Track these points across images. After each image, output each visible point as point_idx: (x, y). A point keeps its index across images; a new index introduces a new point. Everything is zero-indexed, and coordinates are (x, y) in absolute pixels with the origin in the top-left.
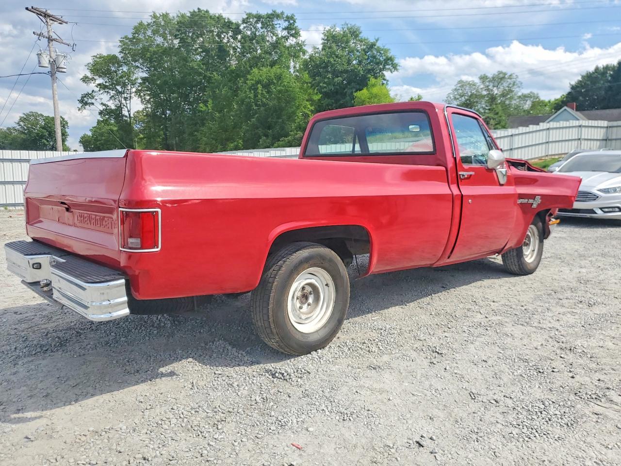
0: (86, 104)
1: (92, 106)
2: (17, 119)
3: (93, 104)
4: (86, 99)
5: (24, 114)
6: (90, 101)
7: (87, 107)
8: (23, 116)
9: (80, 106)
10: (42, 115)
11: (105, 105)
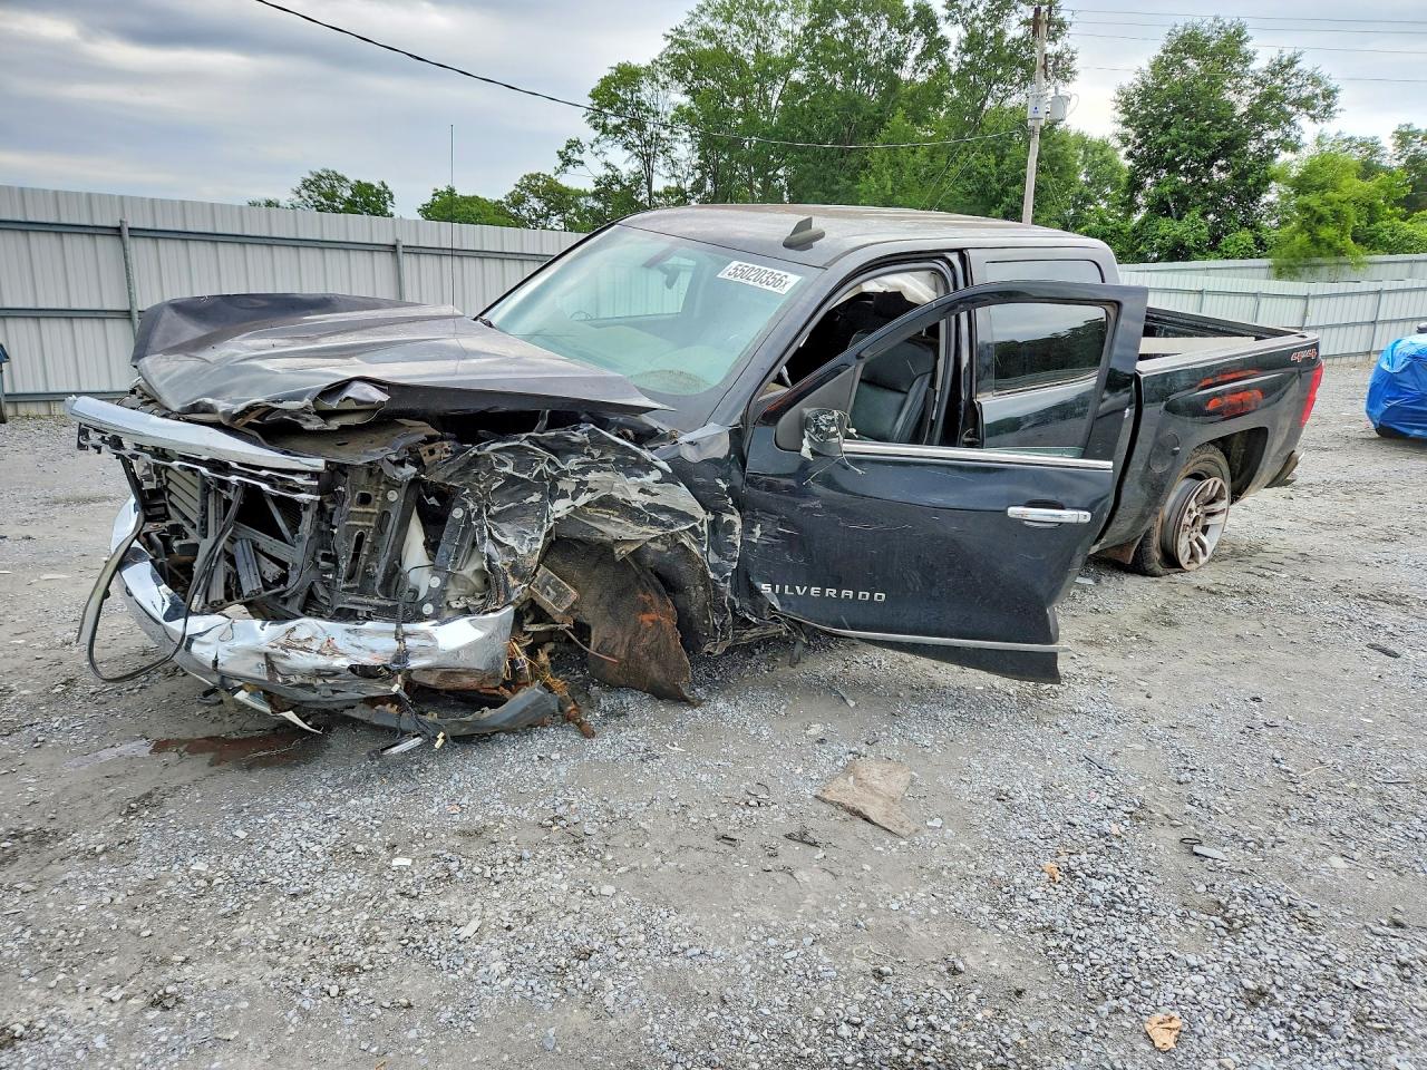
0: (568, 162)
1: (579, 168)
2: (298, 184)
3: (582, 163)
4: (570, 151)
5: (312, 173)
6: (576, 156)
7: (570, 168)
8: (309, 176)
9: (558, 167)
10: (341, 179)
11: (608, 165)
